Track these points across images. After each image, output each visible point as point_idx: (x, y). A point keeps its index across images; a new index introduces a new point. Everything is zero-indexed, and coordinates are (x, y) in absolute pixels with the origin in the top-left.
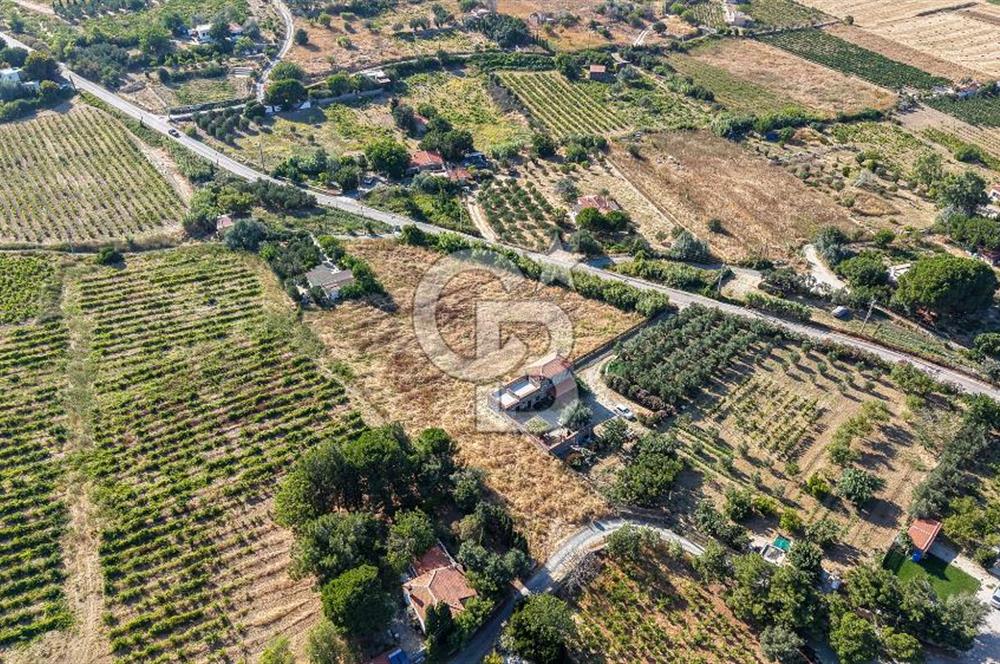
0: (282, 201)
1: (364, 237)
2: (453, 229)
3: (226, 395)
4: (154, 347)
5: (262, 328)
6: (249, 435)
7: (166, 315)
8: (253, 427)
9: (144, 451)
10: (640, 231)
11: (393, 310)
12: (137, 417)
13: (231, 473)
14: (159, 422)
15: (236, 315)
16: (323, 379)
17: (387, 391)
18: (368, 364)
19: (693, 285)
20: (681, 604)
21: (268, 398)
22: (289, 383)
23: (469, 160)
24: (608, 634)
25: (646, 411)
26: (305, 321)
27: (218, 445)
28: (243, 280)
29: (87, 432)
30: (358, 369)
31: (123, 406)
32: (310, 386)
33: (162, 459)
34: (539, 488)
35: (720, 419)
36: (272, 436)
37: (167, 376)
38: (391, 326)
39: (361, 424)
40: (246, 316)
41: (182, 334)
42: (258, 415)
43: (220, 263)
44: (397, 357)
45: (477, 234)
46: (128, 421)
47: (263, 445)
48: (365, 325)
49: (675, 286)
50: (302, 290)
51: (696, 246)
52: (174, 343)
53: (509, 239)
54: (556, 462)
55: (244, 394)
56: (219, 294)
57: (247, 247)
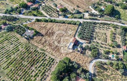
0: (11, 19)
1: (29, 22)
2: (42, 16)
3: (27, 62)
4: (8, 57)
5: (24, 46)
6: (36, 68)
7: (5, 49)
8: (36, 66)
9: (21, 78)
10: (68, 9)
11: (42, 35)
12: (15, 72)
13: (38, 76)
14: (20, 71)
15: (18, 45)
16: (41, 53)
17: (52, 51)
18: (46, 47)
19: (81, 18)
20: (107, 69)
21: (35, 59)
22: (36, 55)
23: (36, 2)
24: (102, 78)
25: (87, 41)
26: (30, 42)
27: (32, 72)
28: (14, 38)
29: (8, 79)
30: (45, 48)
31: (11, 71)
32: (39, 55)
33: (25, 78)
34: (82, 60)
35: (95, 39)
36: (40, 66)
37: (14, 62)
38: (44, 39)
39: (52, 59)
40: (20, 45)
41: (11, 52)
42: (35, 64)
43: (7, 35)
44: (49, 44)
45: (46, 17)
46: (14, 74)
47: (39, 69)
48: (40, 40)
49: (79, 18)
50: (26, 37)
51: (78, 11)
52: (11, 55)
53: (52, 16)
54: (82, 54)
55: (30, 60)
56: (12, 42)
57: (11, 31)
